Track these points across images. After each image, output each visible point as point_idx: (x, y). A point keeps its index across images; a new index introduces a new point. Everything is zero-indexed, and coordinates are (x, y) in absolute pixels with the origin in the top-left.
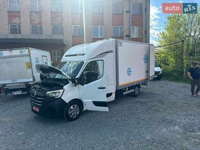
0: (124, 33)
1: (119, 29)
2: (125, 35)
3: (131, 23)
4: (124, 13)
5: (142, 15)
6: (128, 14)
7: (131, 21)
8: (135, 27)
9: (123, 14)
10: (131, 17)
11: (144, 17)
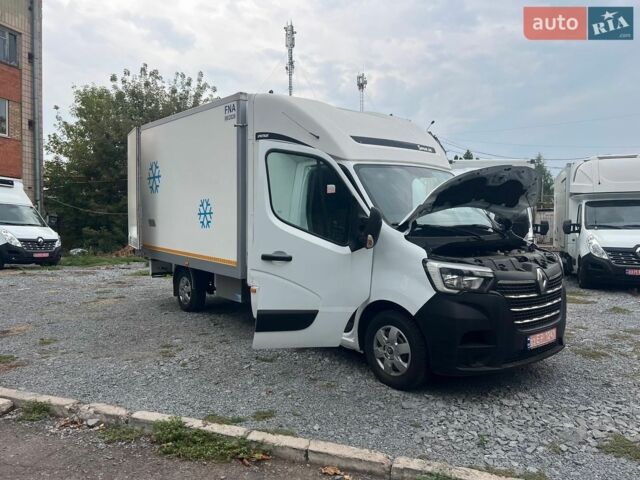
5: (19, 68)
11: (26, 77)
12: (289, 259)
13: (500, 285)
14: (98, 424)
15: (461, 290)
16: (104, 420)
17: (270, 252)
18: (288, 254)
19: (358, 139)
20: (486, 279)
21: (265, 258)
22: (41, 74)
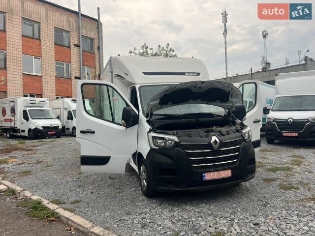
0: (72, 73)
1: (65, 67)
2: (73, 76)
3: (81, 61)
4: (72, 46)
5: (94, 53)
6: (77, 48)
7: (81, 58)
8: (86, 67)
9: (69, 47)
10: (81, 53)
11: (97, 57)
12: (93, 132)
13: (181, 145)
14: (21, 199)
15: (160, 147)
16: (25, 198)
17: (84, 129)
18: (93, 130)
19: (145, 73)
20: (176, 142)
21: (82, 132)
22: (103, 55)
